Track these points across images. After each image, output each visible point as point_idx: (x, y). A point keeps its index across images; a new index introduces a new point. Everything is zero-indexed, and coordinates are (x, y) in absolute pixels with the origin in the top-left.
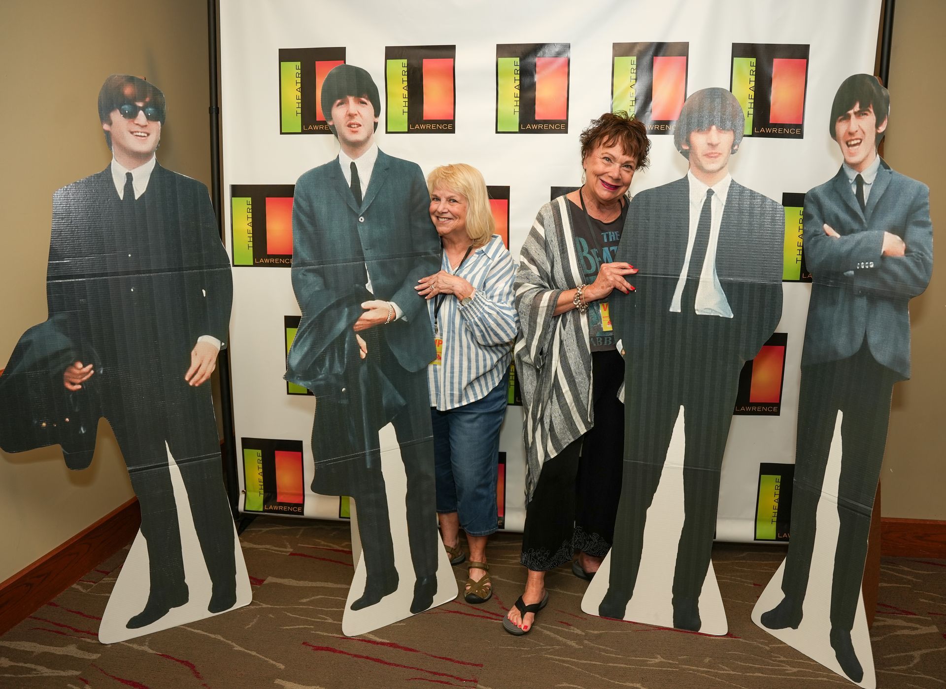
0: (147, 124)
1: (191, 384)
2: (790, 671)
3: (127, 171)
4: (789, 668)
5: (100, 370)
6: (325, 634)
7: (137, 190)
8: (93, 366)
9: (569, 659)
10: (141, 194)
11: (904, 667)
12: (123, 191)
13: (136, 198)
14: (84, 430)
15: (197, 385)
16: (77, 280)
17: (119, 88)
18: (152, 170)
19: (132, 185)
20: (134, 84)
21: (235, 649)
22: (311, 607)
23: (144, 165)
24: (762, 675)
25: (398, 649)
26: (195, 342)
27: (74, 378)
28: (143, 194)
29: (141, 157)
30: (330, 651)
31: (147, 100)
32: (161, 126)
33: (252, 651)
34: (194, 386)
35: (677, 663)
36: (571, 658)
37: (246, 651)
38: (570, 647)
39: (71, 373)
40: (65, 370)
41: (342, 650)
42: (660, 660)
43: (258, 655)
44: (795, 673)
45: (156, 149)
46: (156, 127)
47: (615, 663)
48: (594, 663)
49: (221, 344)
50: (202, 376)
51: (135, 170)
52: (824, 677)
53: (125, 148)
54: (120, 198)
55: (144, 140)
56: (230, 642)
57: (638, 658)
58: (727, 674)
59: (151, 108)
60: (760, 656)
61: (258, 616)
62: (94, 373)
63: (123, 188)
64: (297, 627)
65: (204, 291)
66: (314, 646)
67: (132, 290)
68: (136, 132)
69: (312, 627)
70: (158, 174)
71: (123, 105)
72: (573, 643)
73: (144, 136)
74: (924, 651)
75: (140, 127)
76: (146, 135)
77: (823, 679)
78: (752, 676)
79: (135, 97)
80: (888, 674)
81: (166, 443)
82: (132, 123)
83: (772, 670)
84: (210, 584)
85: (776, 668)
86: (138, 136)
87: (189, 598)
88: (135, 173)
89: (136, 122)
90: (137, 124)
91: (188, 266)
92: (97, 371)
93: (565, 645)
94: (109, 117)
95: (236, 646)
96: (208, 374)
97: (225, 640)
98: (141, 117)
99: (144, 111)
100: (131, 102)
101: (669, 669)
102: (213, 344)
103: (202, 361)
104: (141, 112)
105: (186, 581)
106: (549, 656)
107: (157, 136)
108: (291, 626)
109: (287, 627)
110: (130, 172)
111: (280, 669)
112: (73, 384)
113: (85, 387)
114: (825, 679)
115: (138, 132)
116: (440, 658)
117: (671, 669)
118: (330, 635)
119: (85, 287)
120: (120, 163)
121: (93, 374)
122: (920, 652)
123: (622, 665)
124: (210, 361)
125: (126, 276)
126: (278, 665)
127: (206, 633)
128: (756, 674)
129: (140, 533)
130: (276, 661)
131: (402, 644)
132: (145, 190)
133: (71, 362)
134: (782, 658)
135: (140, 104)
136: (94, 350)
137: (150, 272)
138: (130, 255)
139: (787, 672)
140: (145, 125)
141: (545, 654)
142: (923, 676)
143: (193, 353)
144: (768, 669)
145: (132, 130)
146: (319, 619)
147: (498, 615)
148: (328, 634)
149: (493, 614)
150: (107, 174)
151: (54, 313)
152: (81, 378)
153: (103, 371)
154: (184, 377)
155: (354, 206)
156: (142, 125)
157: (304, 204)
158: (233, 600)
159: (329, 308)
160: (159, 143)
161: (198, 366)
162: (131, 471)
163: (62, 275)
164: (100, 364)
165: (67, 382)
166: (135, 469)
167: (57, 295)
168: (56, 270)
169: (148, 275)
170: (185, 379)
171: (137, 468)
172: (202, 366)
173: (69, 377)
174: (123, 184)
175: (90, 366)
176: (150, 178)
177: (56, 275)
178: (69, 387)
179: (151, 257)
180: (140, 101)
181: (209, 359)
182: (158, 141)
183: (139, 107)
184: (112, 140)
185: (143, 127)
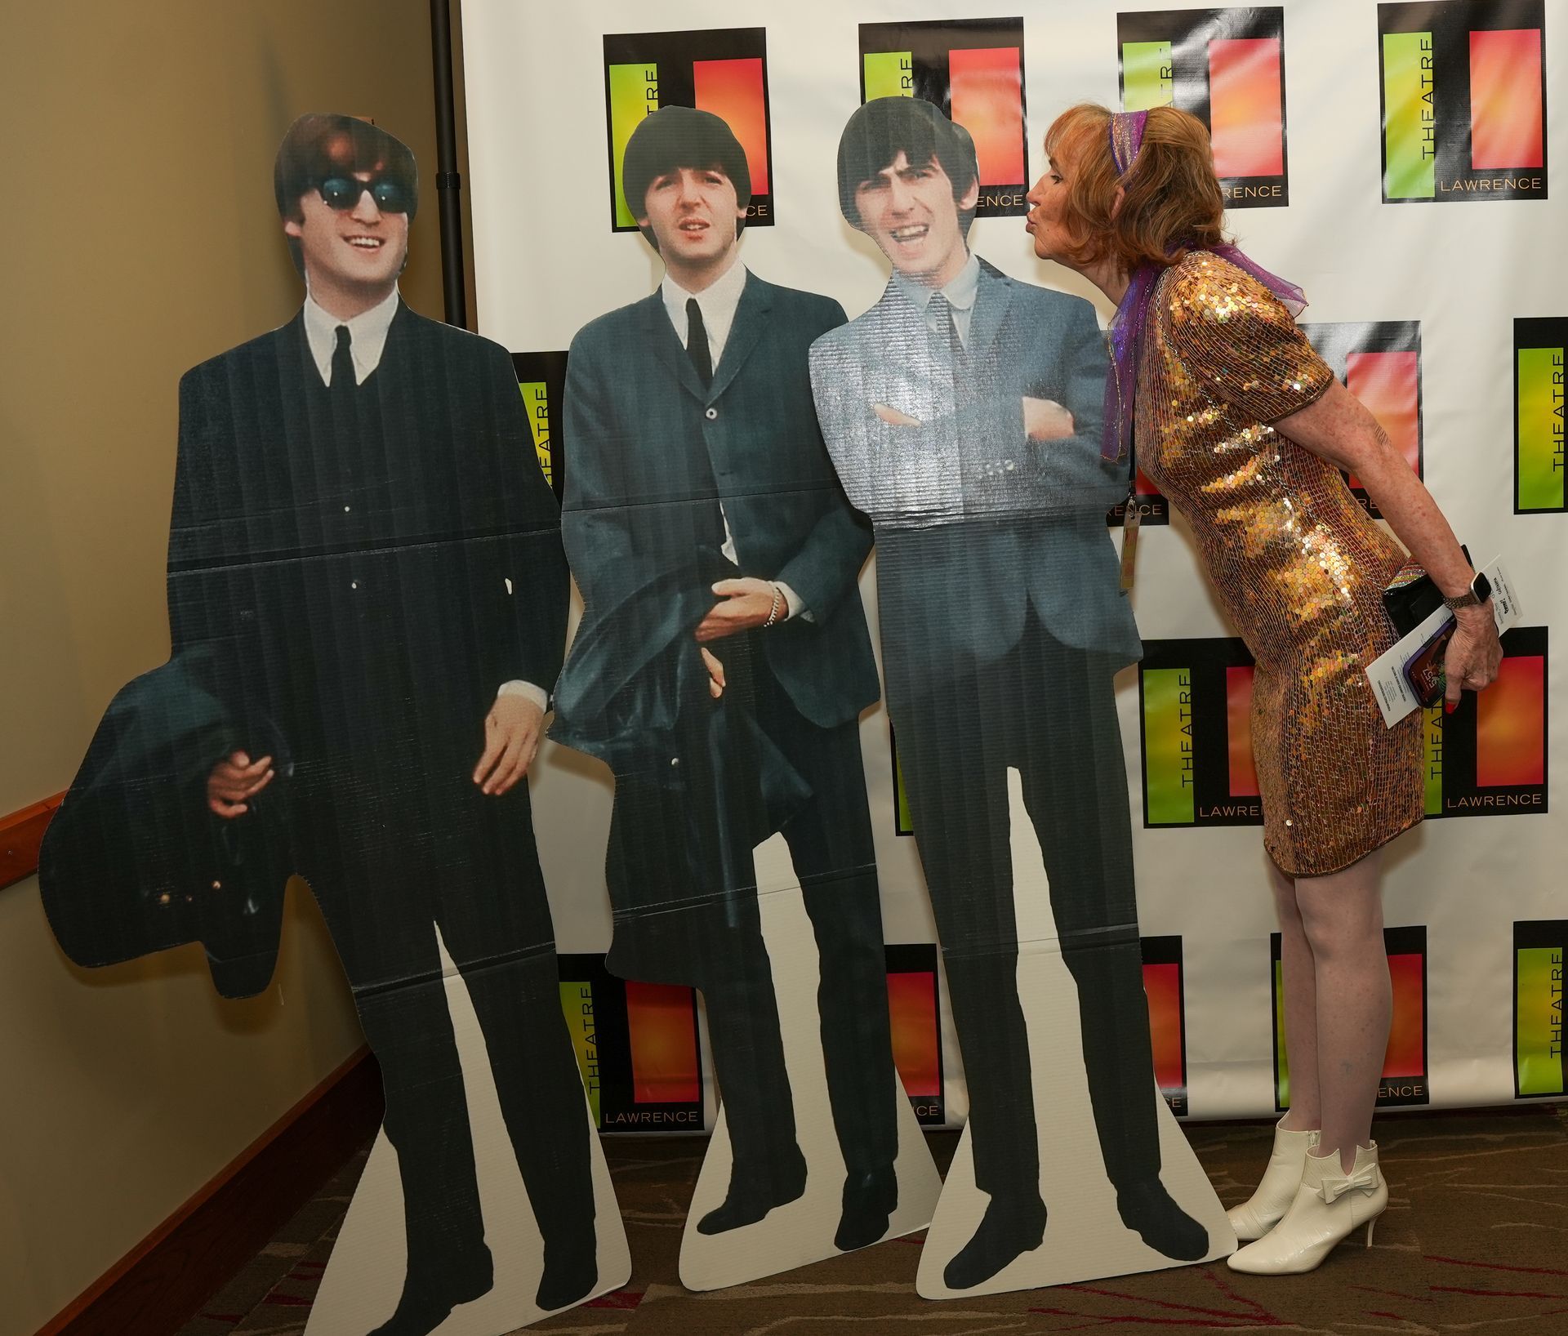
0: (380, 218)
1: (486, 790)
3: (339, 323)
5: (288, 769)
7: (359, 364)
8: (272, 760)
10: (371, 371)
12: (330, 368)
13: (359, 381)
14: (255, 908)
15: (499, 792)
16: (234, 568)
17: (319, 143)
18: (391, 320)
19: (349, 354)
20: (350, 133)
23: (374, 310)
26: (493, 698)
27: (229, 789)
28: (374, 372)
29: (366, 292)
31: (379, 166)
32: (409, 222)
39: (223, 778)
40: (210, 772)
45: (400, 273)
46: (397, 224)
50: (511, 772)
51: (355, 319)
53: (332, 273)
54: (323, 383)
55: (373, 253)
59: (386, 183)
62: (275, 775)
63: (329, 360)
65: (508, 583)
68: (355, 237)
70: (403, 327)
71: (326, 180)
73: (374, 247)
75: (364, 226)
76: (377, 243)
79: (353, 162)
81: (436, 927)
82: (347, 218)
86: (361, 246)
88: (355, 326)
89: (355, 217)
90: (358, 221)
91: (472, 527)
92: (281, 771)
94: (298, 206)
98: (367, 205)
99: (372, 191)
100: (345, 172)
102: (532, 700)
103: (510, 738)
104: (366, 195)
107: (401, 243)
110: (344, 324)
112: (229, 803)
113: (254, 810)
115: (361, 237)
119: (253, 584)
120: (322, 307)
121: (273, 780)
124: (527, 736)
125: (341, 556)
132: (376, 364)
133: (223, 752)
135: (364, 177)
136: (274, 725)
137: (392, 543)
138: (347, 509)
140: (374, 221)
143: (489, 720)
145: (347, 235)
147: (1228, 1315)
149: (1215, 1312)
150: (296, 330)
151: (184, 643)
152: (247, 788)
153: (295, 771)
154: (471, 776)
155: (695, 388)
156: (367, 222)
157: (587, 384)
158: (591, 1278)
159: (642, 594)
160: (404, 261)
161: (500, 751)
162: (359, 995)
163: (202, 557)
164: (288, 754)
165: (215, 799)
166: (367, 991)
167: (190, 603)
168: (187, 549)
169: (387, 551)
170: (473, 781)
171: (375, 986)
172: (508, 749)
173: (221, 788)
174: (331, 352)
175: (266, 761)
176: (388, 337)
177: (187, 559)
178: (221, 809)
179: (393, 510)
180: (362, 169)
181: (524, 732)
182: (403, 256)
183: (363, 184)
184: (306, 257)
185: (370, 225)
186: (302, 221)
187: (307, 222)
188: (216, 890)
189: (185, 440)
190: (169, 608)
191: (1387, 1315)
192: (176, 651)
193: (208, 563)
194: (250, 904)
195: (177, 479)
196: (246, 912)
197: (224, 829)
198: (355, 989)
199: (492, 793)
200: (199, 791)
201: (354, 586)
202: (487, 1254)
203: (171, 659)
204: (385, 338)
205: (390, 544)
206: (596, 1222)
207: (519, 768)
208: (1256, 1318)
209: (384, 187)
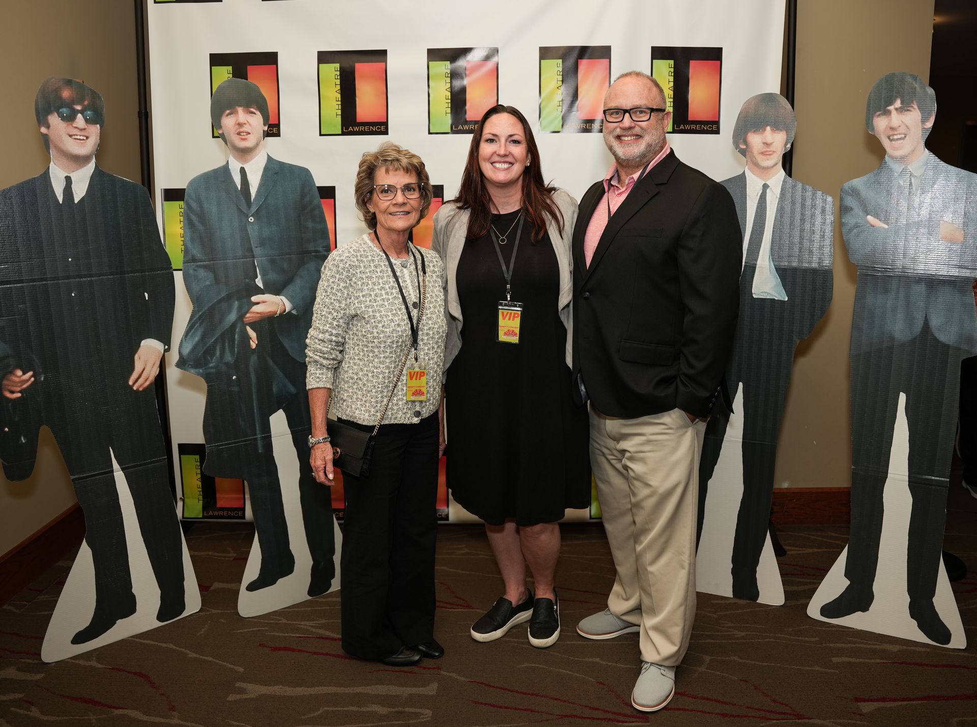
0: (86, 127)
1: (135, 388)
3: (66, 174)
4: (736, 632)
5: (41, 377)
6: (281, 634)
7: (76, 193)
8: (34, 373)
10: (81, 197)
12: (62, 195)
13: (76, 201)
14: (24, 439)
15: (141, 389)
16: (15, 285)
17: (57, 91)
18: (92, 173)
19: (71, 189)
20: (72, 87)
21: (190, 656)
23: (83, 169)
26: (139, 346)
27: (13, 386)
28: (83, 198)
29: (80, 160)
30: (288, 650)
31: (86, 103)
32: (100, 129)
33: (207, 656)
34: (138, 390)
37: (201, 657)
39: (10, 381)
40: (3, 378)
41: (301, 649)
43: (214, 660)
44: (743, 636)
45: (95, 153)
46: (95, 130)
49: (165, 347)
50: (146, 380)
51: (74, 173)
53: (63, 151)
54: (59, 202)
55: (83, 143)
56: (183, 650)
59: (89, 111)
61: (209, 622)
62: (35, 380)
63: (62, 191)
64: (252, 629)
65: (146, 295)
66: (271, 647)
67: (73, 295)
68: (74, 135)
69: (267, 628)
70: (98, 178)
71: (60, 109)
73: (83, 140)
75: (78, 130)
76: (85, 138)
79: (73, 100)
81: (111, 450)
82: (71, 126)
83: (722, 635)
84: (159, 592)
86: (77, 139)
87: (137, 608)
88: (74, 176)
89: (75, 126)
90: (76, 128)
91: (129, 269)
92: (38, 378)
94: (47, 120)
95: (190, 653)
96: (152, 378)
97: (178, 648)
98: (80, 120)
99: (82, 114)
100: (69, 105)
102: (157, 347)
103: (146, 365)
104: (80, 116)
105: (133, 591)
107: (96, 139)
108: (245, 629)
109: (241, 631)
110: (69, 175)
111: (239, 672)
112: (12, 392)
113: (25, 395)
114: (772, 640)
115: (77, 135)
118: (286, 635)
119: (24, 293)
120: (59, 167)
121: (34, 382)
124: (154, 364)
125: (67, 281)
126: (236, 668)
127: (156, 643)
128: (708, 641)
129: (84, 543)
130: (233, 665)
132: (84, 194)
133: (10, 370)
134: (730, 624)
135: (79, 108)
136: (34, 357)
137: (91, 276)
138: (70, 260)
139: (736, 636)
140: (84, 128)
143: (136, 357)
144: (718, 634)
145: (71, 134)
146: (273, 620)
147: (451, 604)
148: (284, 635)
149: (447, 603)
150: (45, 177)
152: (21, 386)
153: (44, 378)
154: (128, 382)
155: (244, 208)
156: (80, 128)
157: (194, 205)
159: (220, 301)
160: (98, 147)
161: (142, 370)
162: (75, 480)
164: (41, 370)
165: (6, 390)
166: (79, 478)
169: (89, 279)
170: (128, 384)
171: (81, 476)
172: (146, 369)
173: (9, 386)
174: (63, 188)
175: (30, 374)
176: (90, 181)
178: (8, 395)
179: (92, 260)
180: (78, 104)
181: (153, 362)
182: (97, 144)
183: (78, 110)
184: (51, 144)
185: (81, 130)
186: (48, 127)
187: (51, 127)
193: (3, 283)
194: (22, 439)
196: (20, 442)
197: (10, 404)
198: (72, 477)
204: (88, 182)
208: (464, 606)
209: (89, 112)
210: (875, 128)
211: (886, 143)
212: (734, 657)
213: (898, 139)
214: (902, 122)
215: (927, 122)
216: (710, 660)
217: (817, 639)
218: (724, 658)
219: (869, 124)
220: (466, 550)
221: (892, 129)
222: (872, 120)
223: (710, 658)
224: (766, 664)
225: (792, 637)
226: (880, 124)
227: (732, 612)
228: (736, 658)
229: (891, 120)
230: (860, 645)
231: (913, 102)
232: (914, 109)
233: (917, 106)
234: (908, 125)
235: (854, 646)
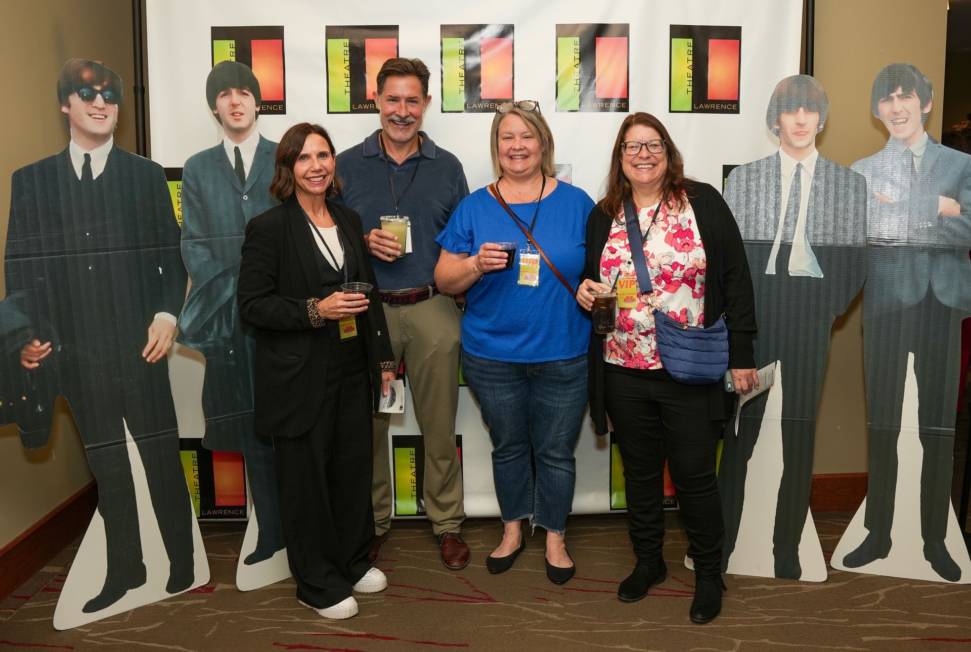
0: (105, 106)
1: (148, 359)
2: (769, 619)
3: (86, 152)
4: (766, 616)
5: (58, 348)
6: (295, 633)
7: (94, 170)
8: (51, 344)
9: (553, 631)
10: (99, 174)
11: (872, 605)
12: (81, 172)
13: (94, 178)
14: (41, 409)
15: (154, 361)
17: (78, 72)
18: (109, 151)
19: (90, 166)
20: (92, 68)
22: (273, 609)
23: (101, 147)
24: (743, 625)
25: (377, 639)
26: (153, 319)
27: (31, 356)
28: (101, 174)
29: (98, 139)
30: (305, 648)
31: (105, 83)
32: (118, 108)
35: (660, 623)
36: (555, 630)
38: (552, 619)
39: (28, 351)
40: (22, 348)
41: (318, 646)
42: (643, 623)
44: (773, 620)
45: (114, 131)
46: (113, 109)
47: (600, 630)
48: (579, 631)
50: (159, 352)
51: (93, 150)
52: (800, 621)
53: (83, 130)
54: (78, 178)
55: (102, 122)
56: (192, 651)
57: (622, 623)
58: (710, 628)
59: (108, 91)
60: (738, 609)
61: (217, 623)
62: (52, 351)
63: (81, 168)
64: (263, 629)
65: (160, 269)
66: (286, 646)
68: (94, 114)
69: (280, 628)
71: (81, 89)
72: (554, 616)
73: (102, 119)
74: (888, 589)
75: (98, 110)
76: (104, 117)
77: (799, 623)
78: (734, 627)
79: (93, 81)
80: (859, 612)
81: (124, 420)
82: (90, 106)
83: (751, 620)
85: (755, 618)
86: (96, 118)
88: (93, 154)
89: (94, 105)
90: (95, 107)
91: (145, 244)
92: (55, 348)
93: (547, 618)
94: (68, 100)
97: (186, 650)
98: (99, 100)
99: (102, 94)
100: (89, 85)
101: (653, 630)
102: (170, 320)
103: (159, 338)
104: (99, 96)
106: (533, 630)
107: (114, 118)
108: (256, 629)
109: (252, 631)
110: (88, 152)
112: (31, 362)
113: (42, 365)
114: (802, 622)
115: (96, 114)
116: (422, 643)
117: (655, 630)
118: (301, 633)
119: (44, 265)
120: (78, 145)
122: (883, 591)
123: (608, 631)
124: (166, 339)
125: (84, 255)
128: (737, 625)
131: (380, 634)
132: (102, 170)
133: (29, 340)
134: (759, 609)
135: (98, 88)
136: (52, 328)
138: (88, 234)
139: (766, 620)
140: (102, 107)
141: (529, 629)
142: (889, 610)
143: (150, 329)
144: (748, 619)
145: (90, 113)
146: (285, 619)
147: (473, 598)
148: (298, 633)
149: (467, 597)
150: (66, 154)
151: (12, 291)
152: (39, 356)
153: (61, 349)
154: (142, 354)
155: (238, 186)
156: (99, 108)
157: (193, 184)
158: (191, 580)
159: (217, 277)
160: (116, 126)
161: (155, 343)
162: (89, 449)
163: (21, 253)
164: (58, 341)
165: (24, 360)
166: (93, 447)
167: (15, 273)
168: (14, 250)
169: (105, 253)
170: (142, 356)
171: (95, 445)
172: (159, 342)
173: (27, 355)
174: (82, 166)
175: (48, 344)
176: (108, 160)
177: (14, 254)
178: (26, 365)
179: (109, 235)
180: (98, 84)
181: (166, 335)
182: (115, 123)
183: (97, 91)
184: (71, 122)
185: (101, 109)
186: (69, 106)
187: (72, 107)
188: (23, 400)
189: (14, 201)
190: (5, 275)
191: (543, 599)
192: (8, 294)
193: (23, 256)
194: (39, 407)
195: (10, 218)
196: (37, 411)
197: (28, 374)
198: (86, 447)
199: (151, 362)
200: (17, 356)
201: (90, 268)
202: (144, 567)
203: (6, 297)
204: (106, 160)
205: (108, 250)
206: (194, 555)
207: (164, 351)
208: (485, 599)
209: (108, 93)
210: (880, 112)
211: (890, 127)
212: (765, 640)
213: (900, 123)
214: (904, 107)
215: (925, 108)
216: (741, 643)
217: (847, 620)
218: (754, 641)
219: (874, 108)
220: (483, 545)
221: (895, 113)
222: (877, 106)
223: (740, 641)
224: (797, 645)
225: (822, 620)
226: (885, 109)
227: (761, 597)
228: (767, 641)
229: (894, 105)
230: (889, 625)
231: (912, 90)
232: (913, 95)
233: (917, 94)
234: (910, 111)
235: (883, 625)
